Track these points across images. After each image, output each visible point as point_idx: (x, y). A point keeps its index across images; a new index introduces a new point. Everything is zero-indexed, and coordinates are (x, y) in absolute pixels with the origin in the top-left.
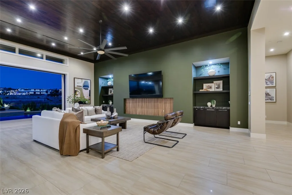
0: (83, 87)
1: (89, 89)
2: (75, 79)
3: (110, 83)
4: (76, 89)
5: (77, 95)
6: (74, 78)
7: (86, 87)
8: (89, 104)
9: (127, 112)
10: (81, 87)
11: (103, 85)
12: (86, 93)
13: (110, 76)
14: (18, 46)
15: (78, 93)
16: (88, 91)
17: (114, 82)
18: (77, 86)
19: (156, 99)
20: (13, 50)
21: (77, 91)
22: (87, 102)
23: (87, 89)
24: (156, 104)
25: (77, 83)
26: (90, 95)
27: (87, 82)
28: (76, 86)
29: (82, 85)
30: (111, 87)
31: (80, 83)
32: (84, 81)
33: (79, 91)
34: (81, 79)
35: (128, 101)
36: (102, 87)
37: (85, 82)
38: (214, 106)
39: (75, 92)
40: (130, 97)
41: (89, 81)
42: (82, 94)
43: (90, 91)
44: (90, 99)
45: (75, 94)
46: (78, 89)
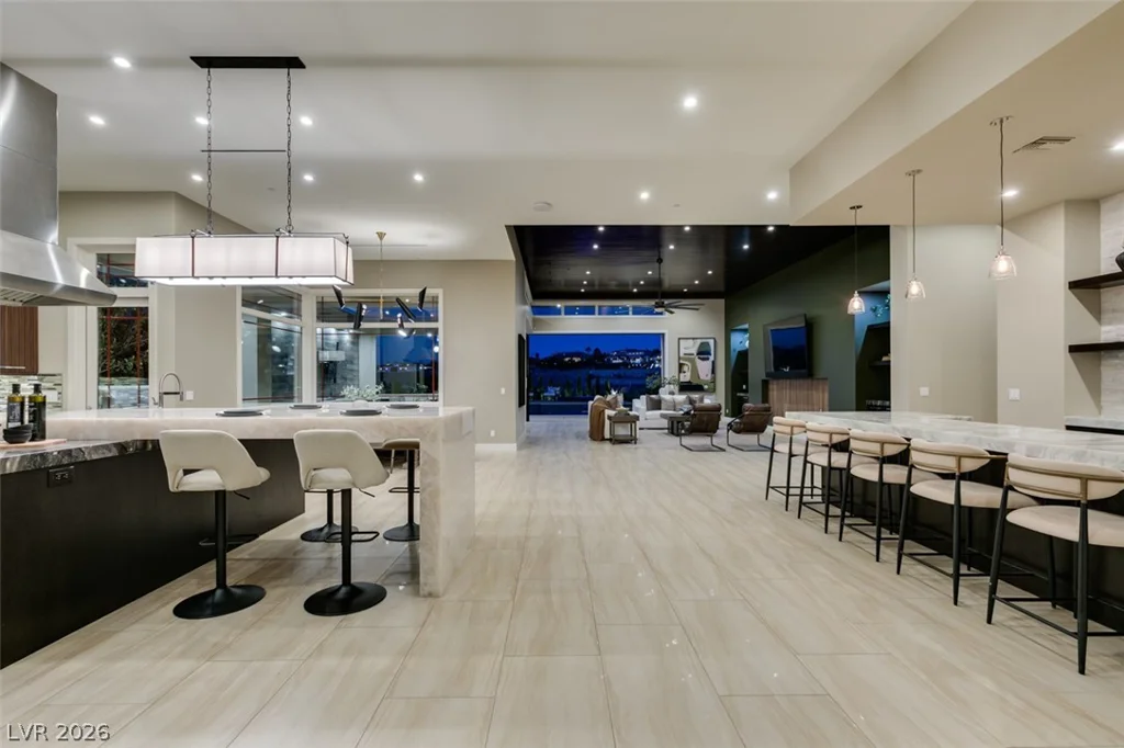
1: (712, 358)
2: (681, 340)
6: (679, 339)
7: (703, 353)
8: (713, 391)
12: (704, 368)
14: (596, 303)
15: (685, 368)
16: (708, 364)
18: (684, 354)
20: (589, 311)
22: (706, 387)
23: (708, 359)
25: (685, 348)
26: (713, 372)
27: (708, 344)
28: (682, 355)
29: (694, 351)
31: (691, 348)
32: (699, 342)
34: (693, 339)
36: (739, 352)
37: (702, 344)
39: (681, 366)
41: (711, 342)
42: (694, 370)
43: (713, 363)
44: (714, 381)
45: (680, 371)
46: (686, 359)
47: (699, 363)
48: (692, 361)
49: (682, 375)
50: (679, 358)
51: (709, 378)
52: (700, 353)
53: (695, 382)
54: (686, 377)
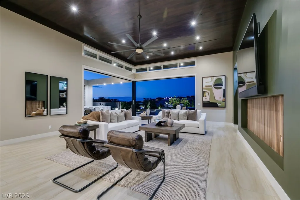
0: (214, 86)
1: (223, 87)
4: (204, 90)
5: (206, 96)
6: (203, 78)
7: (218, 85)
8: (224, 107)
10: (211, 86)
15: (206, 94)
16: (221, 91)
18: (206, 86)
21: (206, 92)
22: (219, 105)
23: (221, 88)
25: (206, 83)
26: (224, 95)
27: (221, 79)
28: (204, 87)
29: (212, 84)
31: (211, 82)
32: (215, 78)
33: (209, 92)
34: (211, 77)
37: (217, 79)
39: (204, 93)
41: (223, 78)
42: (212, 95)
43: (224, 90)
44: (225, 101)
45: (203, 96)
46: (207, 89)
47: (215, 91)
48: (211, 90)
49: (204, 98)
51: (222, 99)
52: (215, 85)
53: (212, 101)
54: (207, 99)
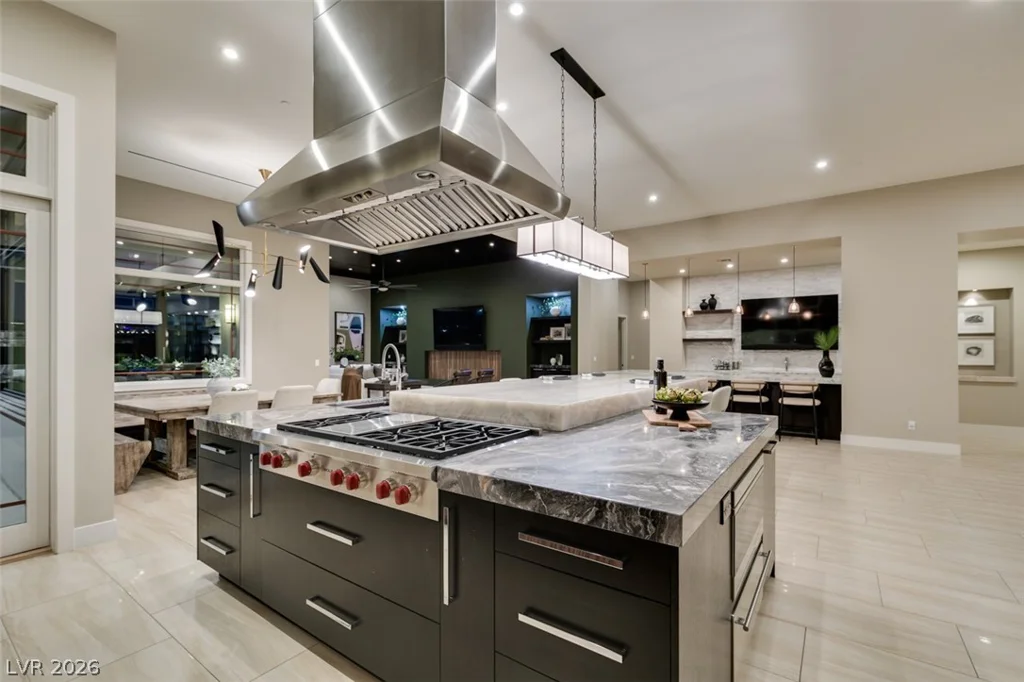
0: (351, 328)
1: (362, 331)
2: (338, 315)
3: (401, 319)
4: (338, 334)
5: (340, 344)
6: (336, 312)
7: (355, 327)
8: (363, 359)
9: (431, 376)
10: (348, 328)
11: (389, 324)
12: (356, 339)
13: (402, 307)
15: (341, 340)
16: (359, 336)
17: (408, 317)
18: (341, 327)
19: (477, 352)
21: (341, 336)
23: (358, 332)
24: (478, 360)
25: (341, 322)
26: (363, 344)
27: (358, 318)
28: (338, 327)
29: (348, 324)
30: (403, 327)
31: (345, 321)
32: (352, 316)
33: (344, 337)
34: (348, 313)
35: (432, 356)
36: (386, 327)
37: (354, 319)
38: (560, 364)
39: (337, 338)
40: (435, 348)
41: (361, 317)
42: (349, 342)
43: (363, 335)
45: (336, 343)
46: (341, 331)
47: (352, 335)
48: (347, 334)
49: (338, 346)
50: (336, 330)
51: (359, 349)
